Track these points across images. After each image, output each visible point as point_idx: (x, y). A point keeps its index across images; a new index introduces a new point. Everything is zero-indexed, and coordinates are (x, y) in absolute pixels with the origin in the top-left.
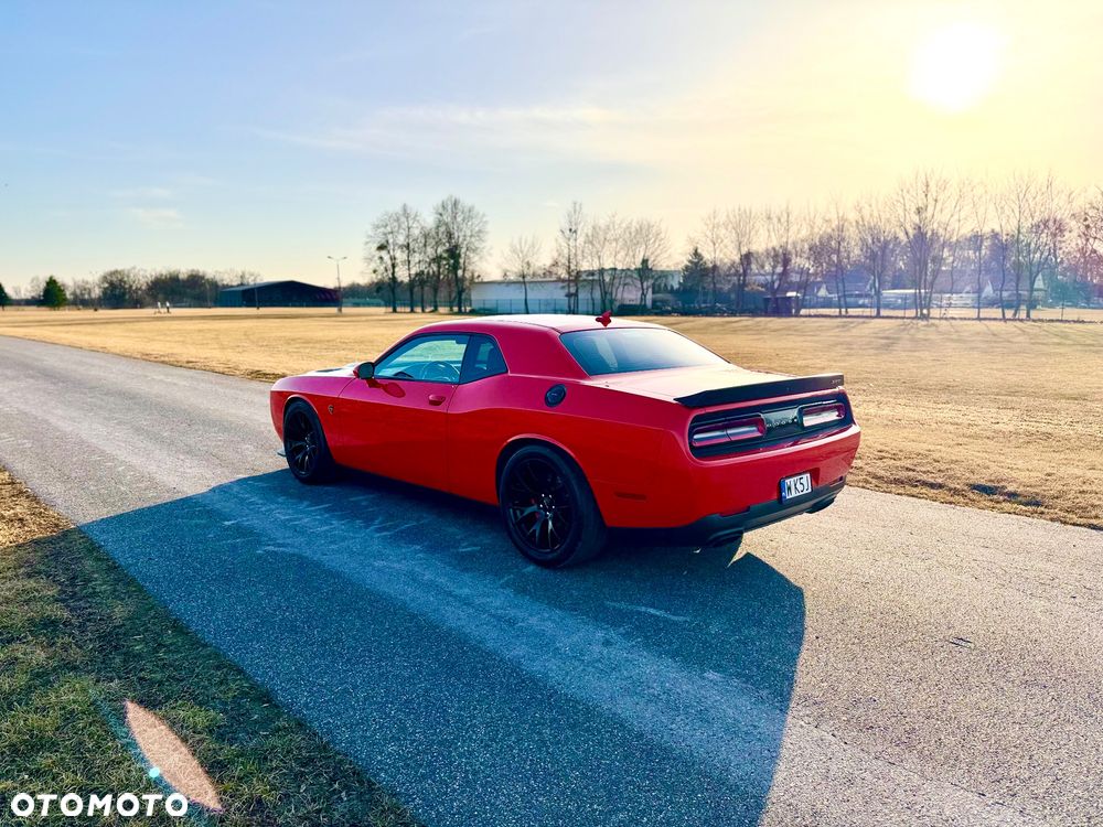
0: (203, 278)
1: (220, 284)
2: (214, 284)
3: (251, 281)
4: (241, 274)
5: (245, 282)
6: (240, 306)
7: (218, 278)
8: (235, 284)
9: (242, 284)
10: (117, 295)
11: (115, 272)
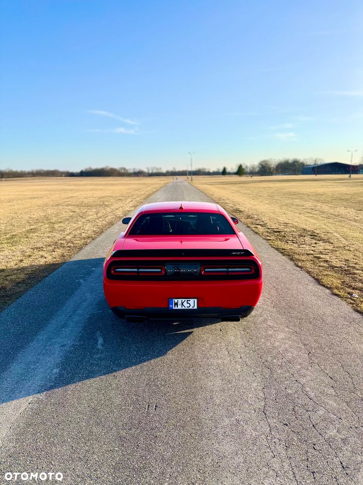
0: (299, 161)
1: (305, 164)
2: (303, 164)
3: (319, 163)
4: (315, 159)
5: (316, 163)
6: (311, 174)
7: (305, 162)
8: (312, 164)
9: (315, 164)
10: (264, 170)
11: (264, 161)
